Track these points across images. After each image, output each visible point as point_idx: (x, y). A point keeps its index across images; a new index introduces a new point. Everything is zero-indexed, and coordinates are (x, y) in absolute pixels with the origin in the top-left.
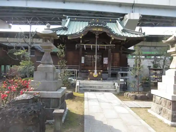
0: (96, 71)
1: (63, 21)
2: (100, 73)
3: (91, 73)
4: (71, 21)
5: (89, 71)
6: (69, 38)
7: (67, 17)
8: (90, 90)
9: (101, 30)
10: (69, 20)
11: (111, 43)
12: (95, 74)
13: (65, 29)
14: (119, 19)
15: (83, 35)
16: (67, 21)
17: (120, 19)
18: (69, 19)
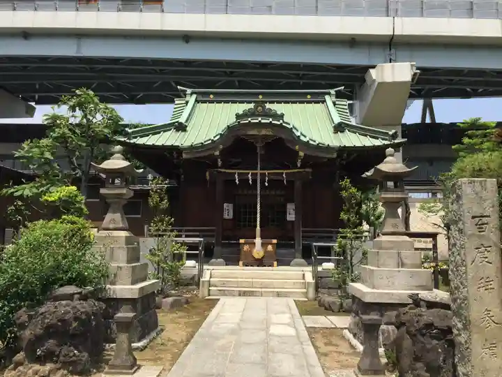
0: (258, 241)
1: (176, 102)
2: (270, 248)
3: (246, 248)
4: (197, 101)
5: (242, 241)
6: (184, 156)
7: (189, 91)
8: (237, 294)
9: (271, 133)
10: (192, 99)
11: (299, 165)
12: (258, 251)
13: (181, 128)
14: (333, 92)
15: (221, 147)
16: (187, 103)
17: (335, 91)
18: (194, 96)
